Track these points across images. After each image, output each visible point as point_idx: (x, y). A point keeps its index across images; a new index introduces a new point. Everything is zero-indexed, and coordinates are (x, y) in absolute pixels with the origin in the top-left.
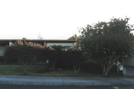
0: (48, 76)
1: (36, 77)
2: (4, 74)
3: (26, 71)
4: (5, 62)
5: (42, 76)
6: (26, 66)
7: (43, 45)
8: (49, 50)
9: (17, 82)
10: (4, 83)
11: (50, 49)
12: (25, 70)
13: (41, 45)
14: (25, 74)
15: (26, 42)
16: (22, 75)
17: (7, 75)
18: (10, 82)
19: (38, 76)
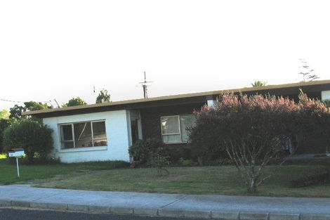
0: (321, 197)
1: (284, 199)
2: (192, 193)
3: (253, 182)
4: (199, 161)
5: (302, 196)
6: (253, 168)
7: (297, 101)
8: (316, 114)
9: (224, 214)
10: (190, 216)
11: (319, 112)
12: (250, 179)
13: (290, 100)
14: (253, 192)
15: (244, 95)
16: (244, 194)
17: (200, 193)
18: (206, 213)
19: (292, 196)
